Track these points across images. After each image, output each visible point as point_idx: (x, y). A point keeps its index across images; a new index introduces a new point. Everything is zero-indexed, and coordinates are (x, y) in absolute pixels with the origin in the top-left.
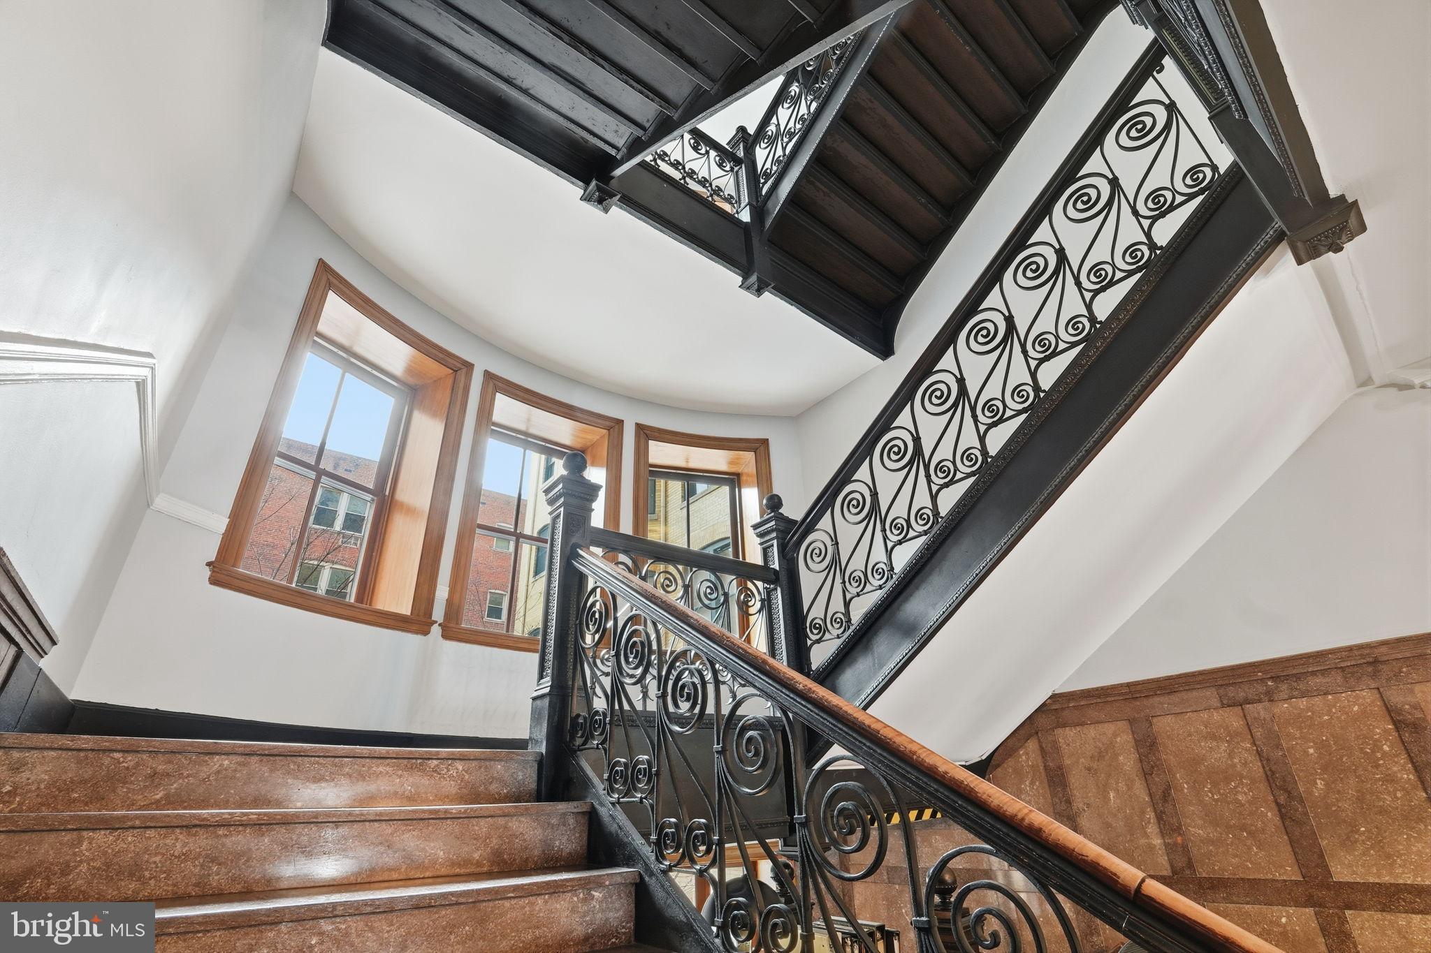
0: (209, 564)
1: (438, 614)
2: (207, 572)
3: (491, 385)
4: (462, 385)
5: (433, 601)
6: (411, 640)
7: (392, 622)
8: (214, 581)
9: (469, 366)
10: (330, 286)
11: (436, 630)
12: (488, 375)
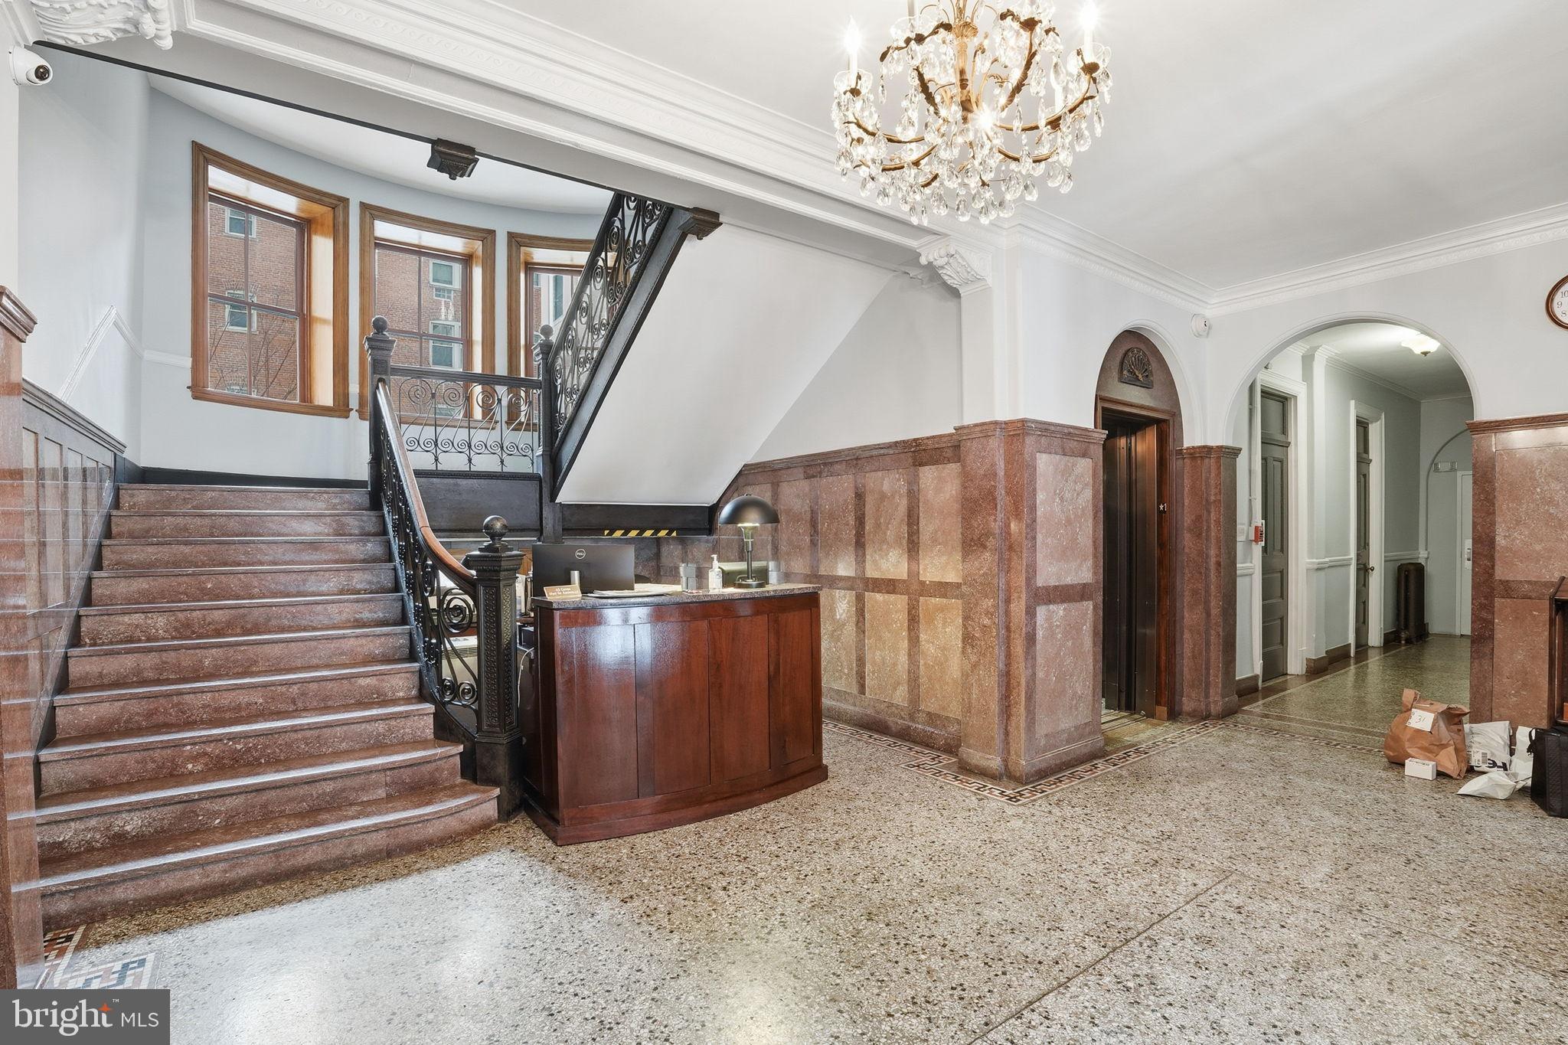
0: (188, 388)
1: (354, 403)
2: (189, 393)
3: (368, 215)
4: (341, 219)
5: (348, 394)
6: (336, 422)
7: (319, 411)
8: (195, 398)
9: (345, 201)
10: (207, 161)
11: (354, 414)
12: (364, 206)
